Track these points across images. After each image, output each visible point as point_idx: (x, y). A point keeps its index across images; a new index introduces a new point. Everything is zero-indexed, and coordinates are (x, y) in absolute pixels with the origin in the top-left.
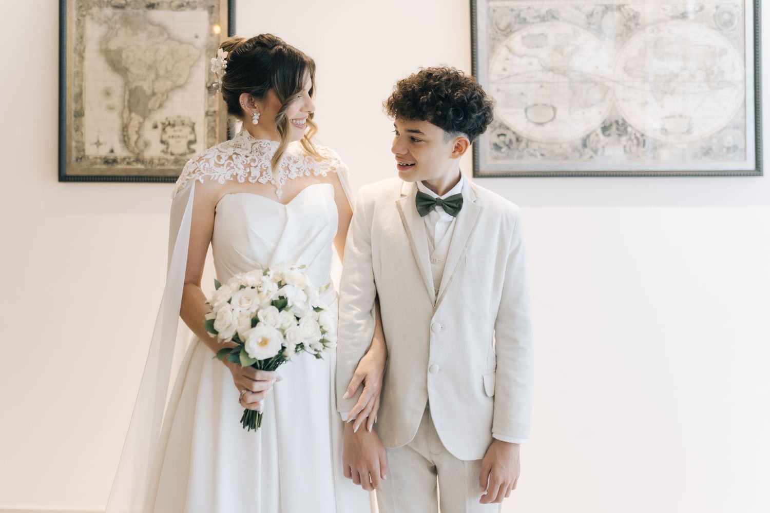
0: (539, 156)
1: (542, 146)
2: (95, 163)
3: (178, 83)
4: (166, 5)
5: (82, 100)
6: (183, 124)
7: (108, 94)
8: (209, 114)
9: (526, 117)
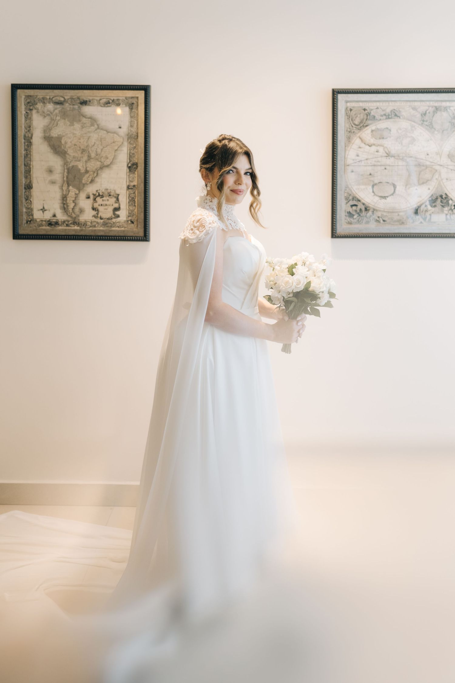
0: (382, 221)
1: (385, 214)
2: (42, 225)
3: (105, 164)
4: (96, 102)
5: (30, 175)
6: (110, 195)
7: (50, 171)
8: (130, 187)
9: (373, 192)
